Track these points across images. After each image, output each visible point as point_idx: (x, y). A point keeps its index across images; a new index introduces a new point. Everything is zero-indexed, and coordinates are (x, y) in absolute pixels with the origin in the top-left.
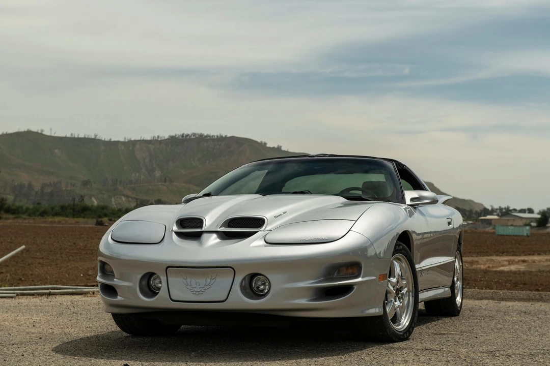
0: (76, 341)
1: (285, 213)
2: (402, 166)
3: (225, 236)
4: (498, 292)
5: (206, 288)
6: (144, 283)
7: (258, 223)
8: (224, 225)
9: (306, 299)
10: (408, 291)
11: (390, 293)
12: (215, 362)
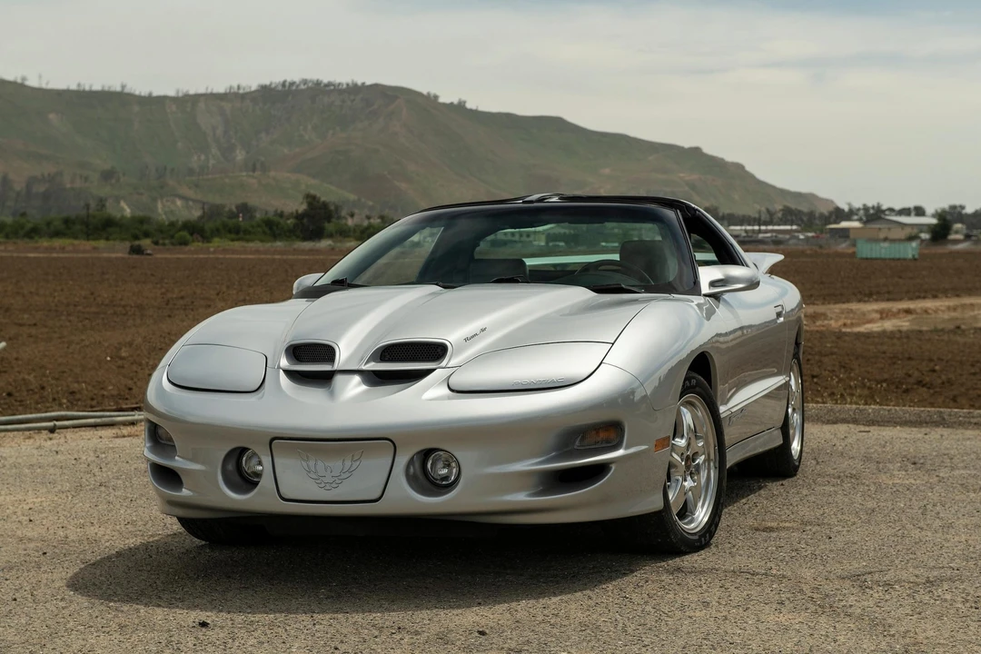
0: (109, 558)
1: (483, 330)
2: (693, 212)
3: (376, 379)
4: (865, 410)
5: (344, 476)
6: (231, 467)
7: (436, 352)
8: (373, 358)
9: (528, 493)
10: (708, 460)
11: (675, 466)
12: (363, 612)
